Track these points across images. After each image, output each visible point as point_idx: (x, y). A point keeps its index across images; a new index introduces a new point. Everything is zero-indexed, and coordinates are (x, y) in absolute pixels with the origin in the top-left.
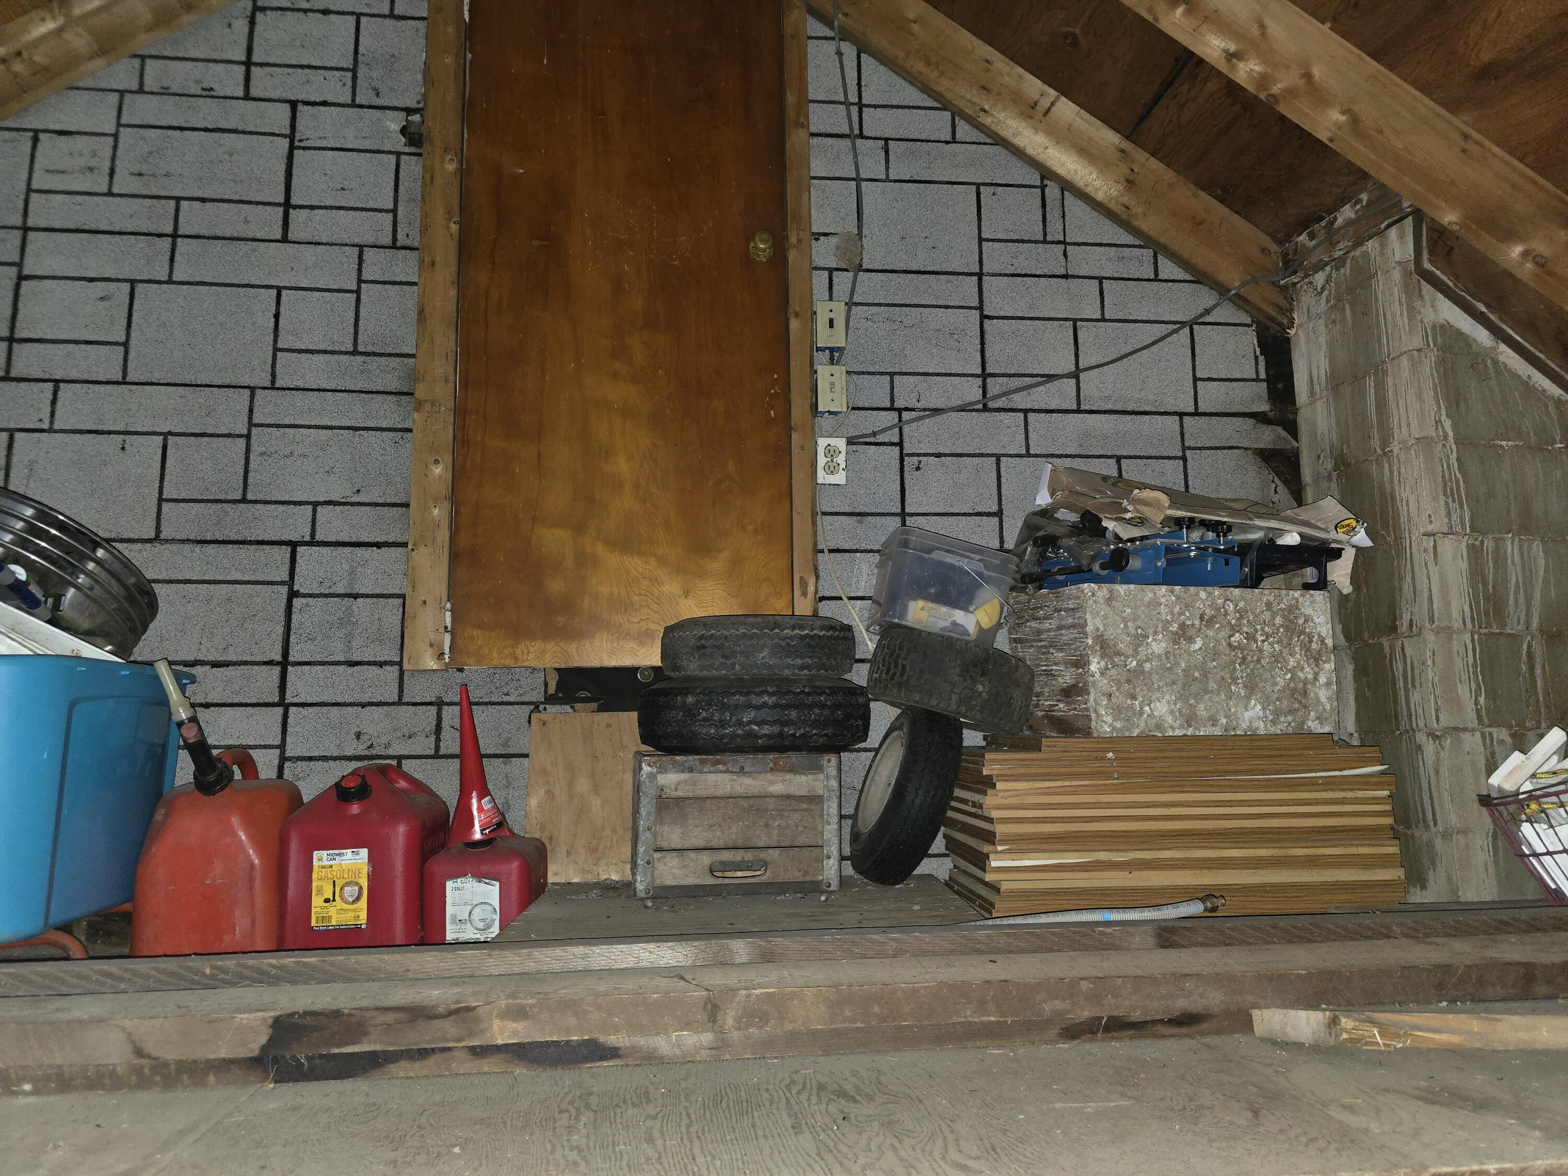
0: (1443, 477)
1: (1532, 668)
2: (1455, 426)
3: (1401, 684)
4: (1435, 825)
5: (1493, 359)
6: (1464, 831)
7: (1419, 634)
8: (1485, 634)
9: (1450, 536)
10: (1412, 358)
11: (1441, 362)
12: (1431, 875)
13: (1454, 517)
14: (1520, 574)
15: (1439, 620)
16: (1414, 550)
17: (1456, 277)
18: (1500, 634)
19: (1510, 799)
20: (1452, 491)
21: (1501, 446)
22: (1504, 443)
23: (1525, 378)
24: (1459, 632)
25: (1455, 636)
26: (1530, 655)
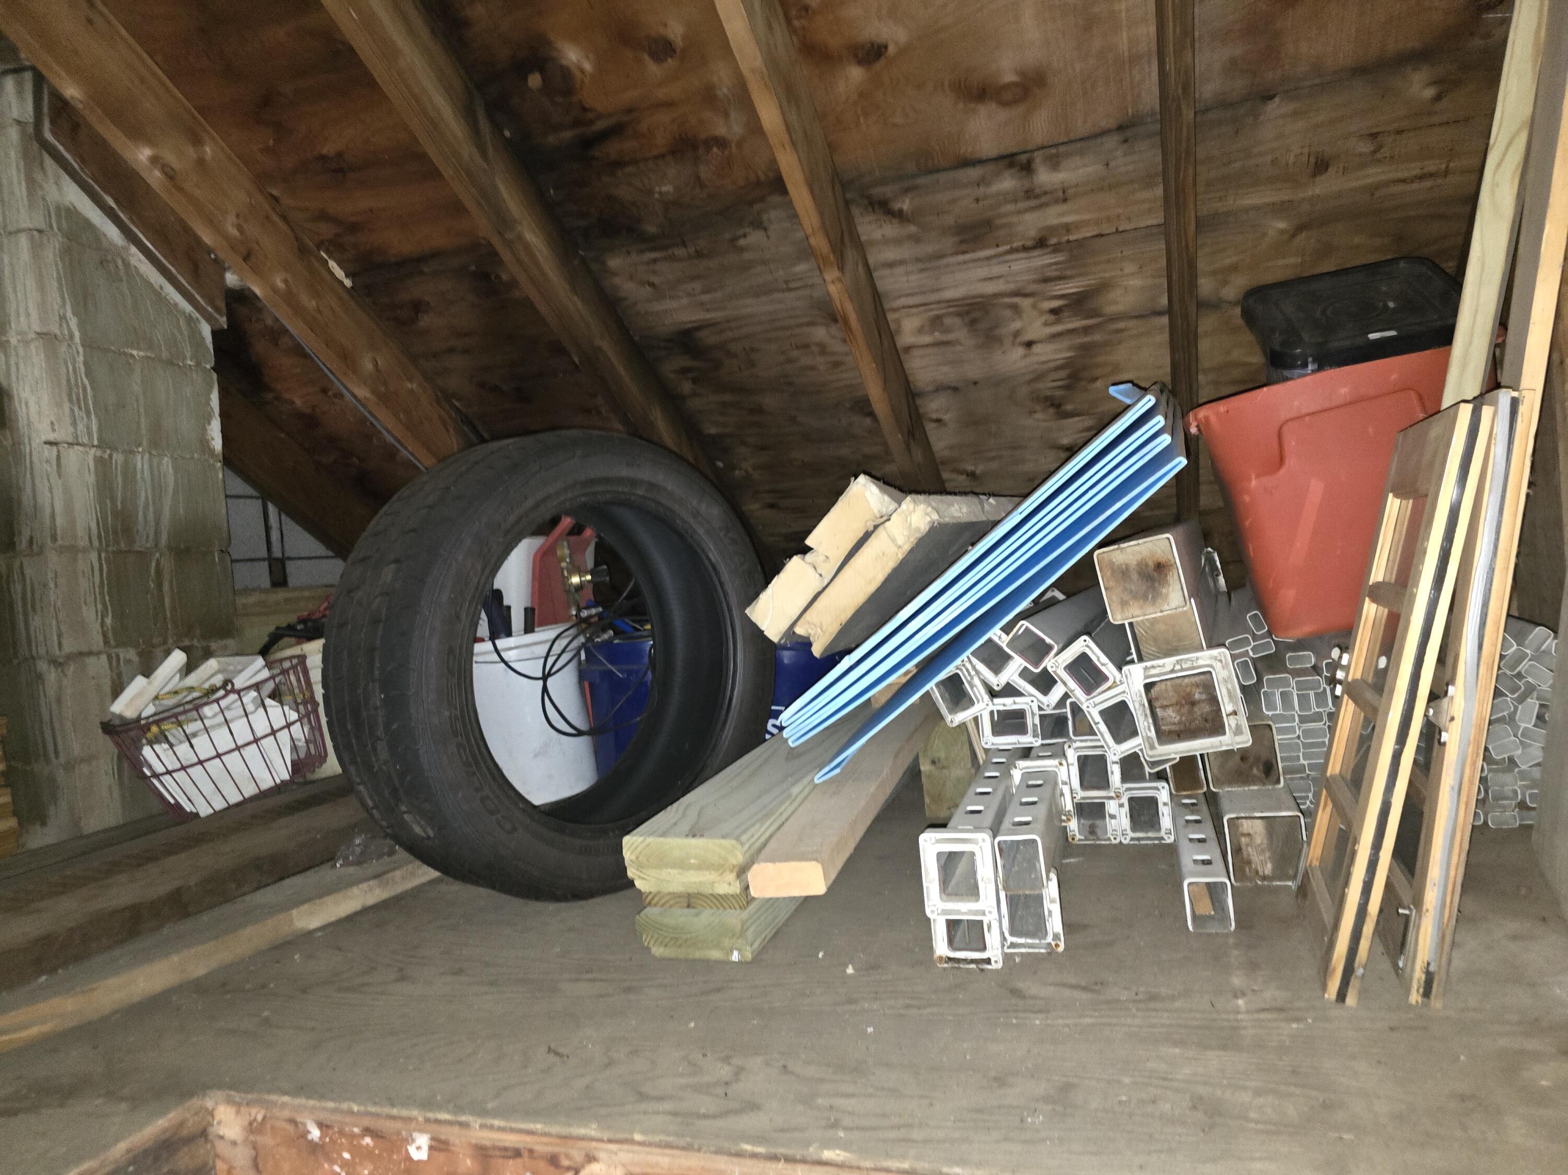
0: (68, 380)
1: (160, 586)
2: (81, 326)
3: (19, 608)
4: (57, 757)
5: (123, 261)
6: (88, 759)
7: (41, 553)
8: (113, 552)
9: (76, 447)
10: (32, 239)
11: (66, 252)
12: (52, 810)
13: (81, 427)
14: (149, 491)
15: (62, 538)
16: (35, 459)
17: (83, 160)
18: (129, 551)
19: (133, 725)
20: (78, 395)
21: (132, 356)
22: (135, 352)
23: (157, 288)
24: (85, 550)
25: (80, 555)
26: (159, 572)
